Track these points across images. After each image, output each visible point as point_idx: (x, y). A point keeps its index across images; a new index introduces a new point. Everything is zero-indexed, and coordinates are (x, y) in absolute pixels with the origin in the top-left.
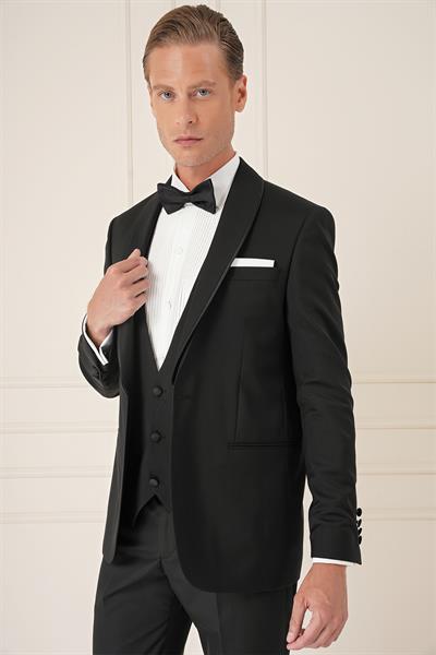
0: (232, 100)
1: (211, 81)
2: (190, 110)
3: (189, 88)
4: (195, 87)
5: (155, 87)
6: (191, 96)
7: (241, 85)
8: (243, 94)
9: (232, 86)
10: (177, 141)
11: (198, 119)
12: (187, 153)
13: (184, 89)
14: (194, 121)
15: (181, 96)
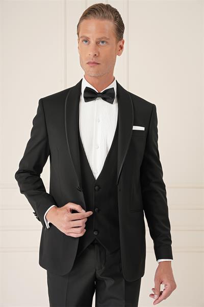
0: (116, 49)
1: (108, 37)
2: (96, 49)
3: (97, 39)
4: (100, 39)
5: (81, 37)
6: (97, 43)
7: (121, 44)
8: (122, 48)
9: (117, 42)
10: (88, 63)
11: (99, 54)
12: (91, 69)
13: (95, 39)
14: (97, 55)
15: (93, 42)
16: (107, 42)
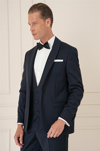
16: (37, 24)
